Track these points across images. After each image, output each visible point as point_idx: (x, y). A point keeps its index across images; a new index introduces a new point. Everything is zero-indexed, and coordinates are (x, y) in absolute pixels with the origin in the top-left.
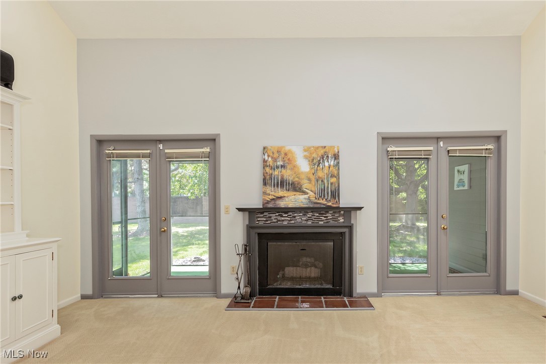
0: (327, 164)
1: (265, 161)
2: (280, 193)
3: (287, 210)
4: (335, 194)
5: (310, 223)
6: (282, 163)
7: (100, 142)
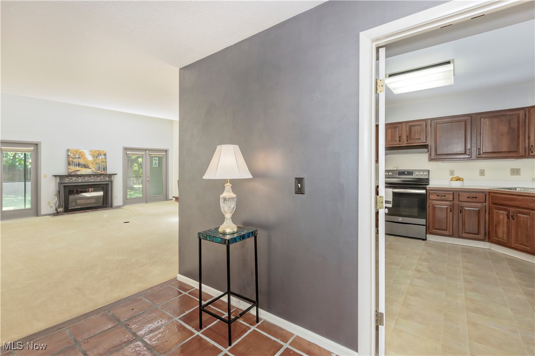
0: (101, 157)
1: (68, 155)
2: (78, 168)
3: (81, 176)
4: (105, 169)
5: (92, 180)
6: (78, 156)
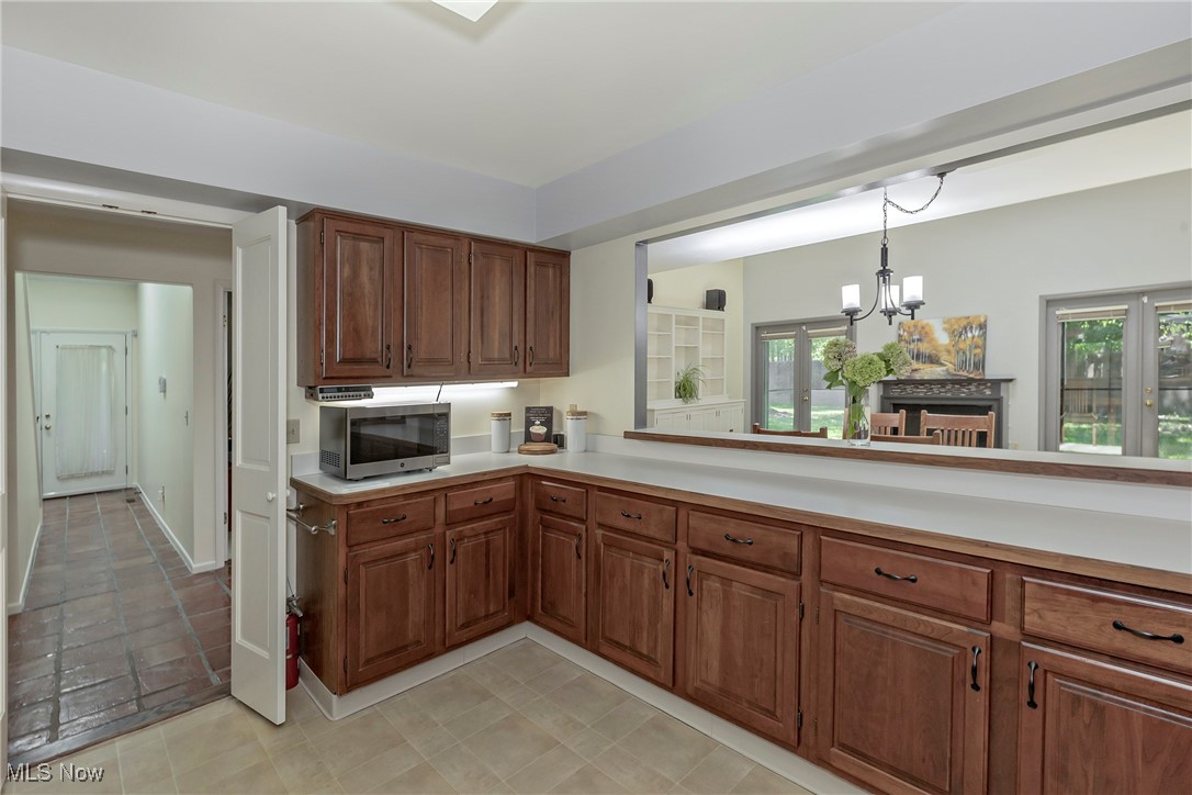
0: (970, 335)
1: (900, 336)
2: (916, 365)
3: (922, 382)
4: (980, 365)
5: (949, 395)
6: (917, 337)
7: (758, 328)
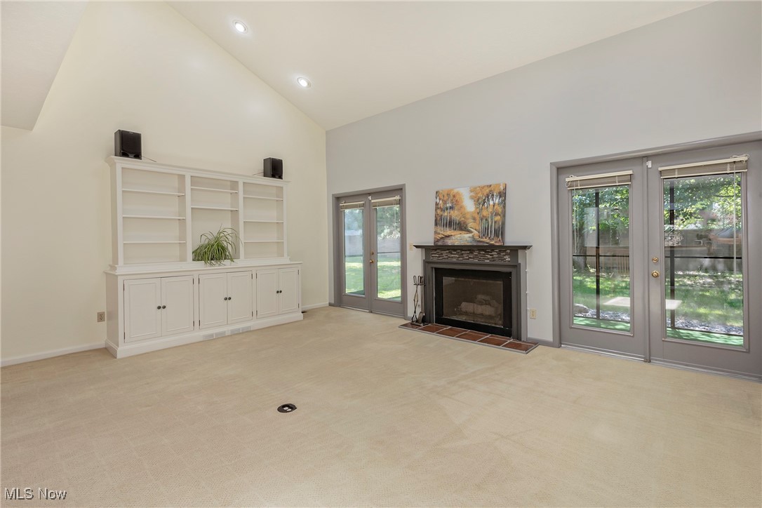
0: (491, 203)
1: (437, 204)
2: (448, 232)
4: (500, 232)
5: (476, 261)
6: (450, 205)
7: (337, 199)
